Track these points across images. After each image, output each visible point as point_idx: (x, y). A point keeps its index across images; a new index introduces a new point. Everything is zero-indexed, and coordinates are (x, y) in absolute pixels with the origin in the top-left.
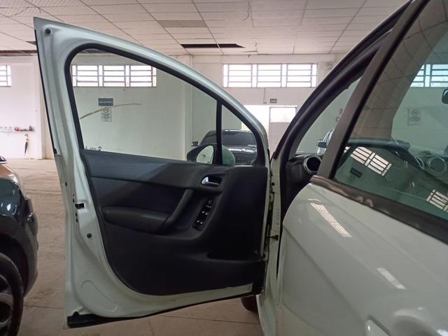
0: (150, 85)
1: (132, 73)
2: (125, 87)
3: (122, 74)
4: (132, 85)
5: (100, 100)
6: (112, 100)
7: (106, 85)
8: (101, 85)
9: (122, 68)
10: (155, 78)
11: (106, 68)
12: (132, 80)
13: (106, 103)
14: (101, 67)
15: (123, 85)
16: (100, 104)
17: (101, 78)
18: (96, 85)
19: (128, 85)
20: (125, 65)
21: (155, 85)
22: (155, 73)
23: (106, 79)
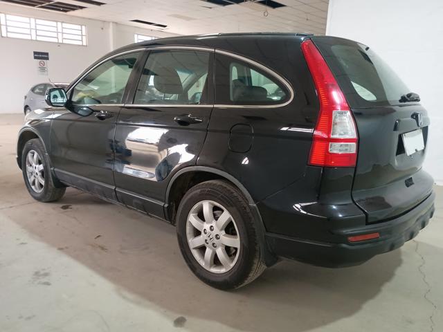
0: (80, 43)
1: (65, 31)
2: (58, 43)
3: (55, 29)
4: (65, 41)
5: (35, 53)
6: (47, 54)
7: (39, 38)
8: (34, 38)
9: (54, 24)
10: (84, 38)
11: (39, 21)
12: (64, 37)
13: (41, 56)
14: (33, 20)
15: (55, 40)
16: (35, 58)
17: (33, 32)
18: (29, 37)
19: (60, 41)
20: (57, 22)
21: (85, 44)
22: (84, 33)
23: (39, 33)
